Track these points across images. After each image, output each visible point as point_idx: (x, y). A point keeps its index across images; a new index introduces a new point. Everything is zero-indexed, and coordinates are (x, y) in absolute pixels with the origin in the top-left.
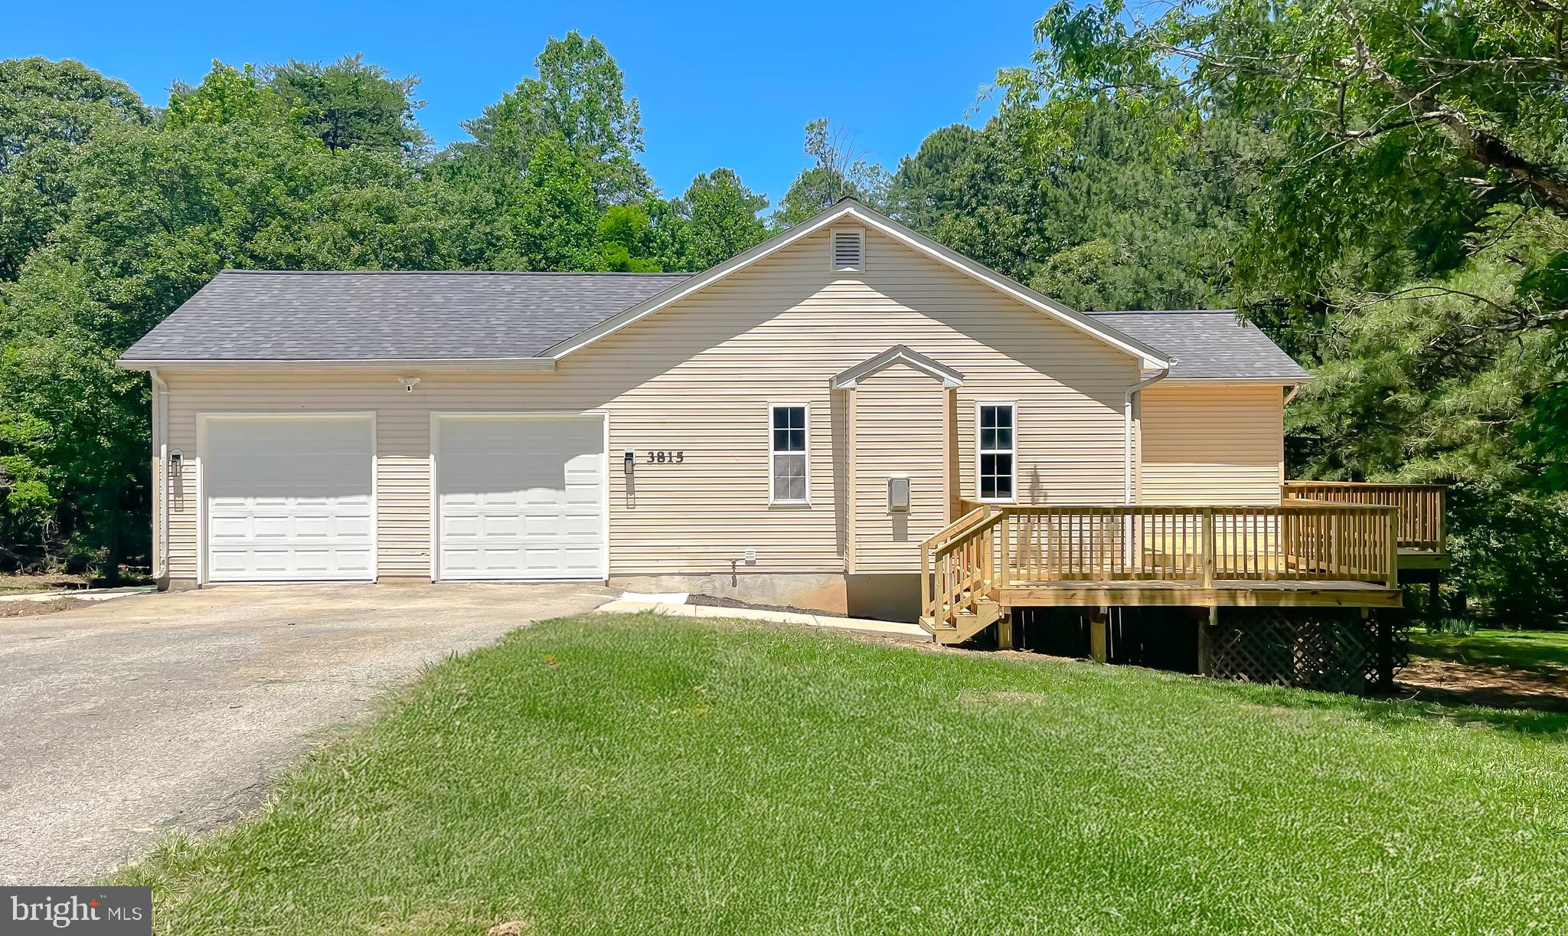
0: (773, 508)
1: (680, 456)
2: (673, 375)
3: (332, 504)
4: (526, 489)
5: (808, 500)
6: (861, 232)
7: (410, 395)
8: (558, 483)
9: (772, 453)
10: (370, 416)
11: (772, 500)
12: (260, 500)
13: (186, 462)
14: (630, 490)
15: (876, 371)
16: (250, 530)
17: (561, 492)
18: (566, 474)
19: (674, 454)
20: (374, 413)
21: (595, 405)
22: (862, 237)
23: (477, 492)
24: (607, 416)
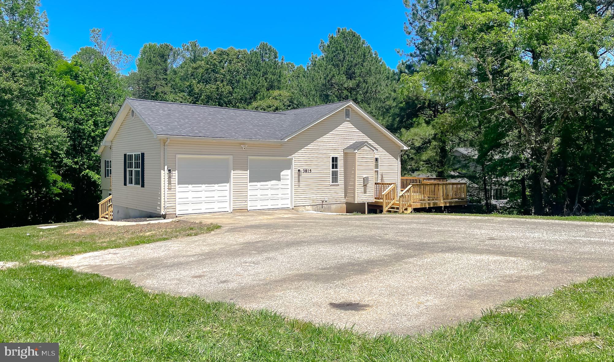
0: (331, 185)
1: (310, 170)
2: (309, 147)
3: (216, 187)
4: (271, 181)
5: (339, 183)
6: (350, 109)
7: (244, 150)
8: (279, 180)
9: (331, 170)
10: (231, 157)
11: (331, 183)
12: (193, 185)
13: (173, 172)
14: (299, 181)
15: (361, 148)
16: (190, 195)
17: (280, 182)
18: (281, 176)
19: (309, 170)
20: (232, 156)
21: (291, 155)
22: (350, 110)
23: (258, 182)
24: (294, 158)
